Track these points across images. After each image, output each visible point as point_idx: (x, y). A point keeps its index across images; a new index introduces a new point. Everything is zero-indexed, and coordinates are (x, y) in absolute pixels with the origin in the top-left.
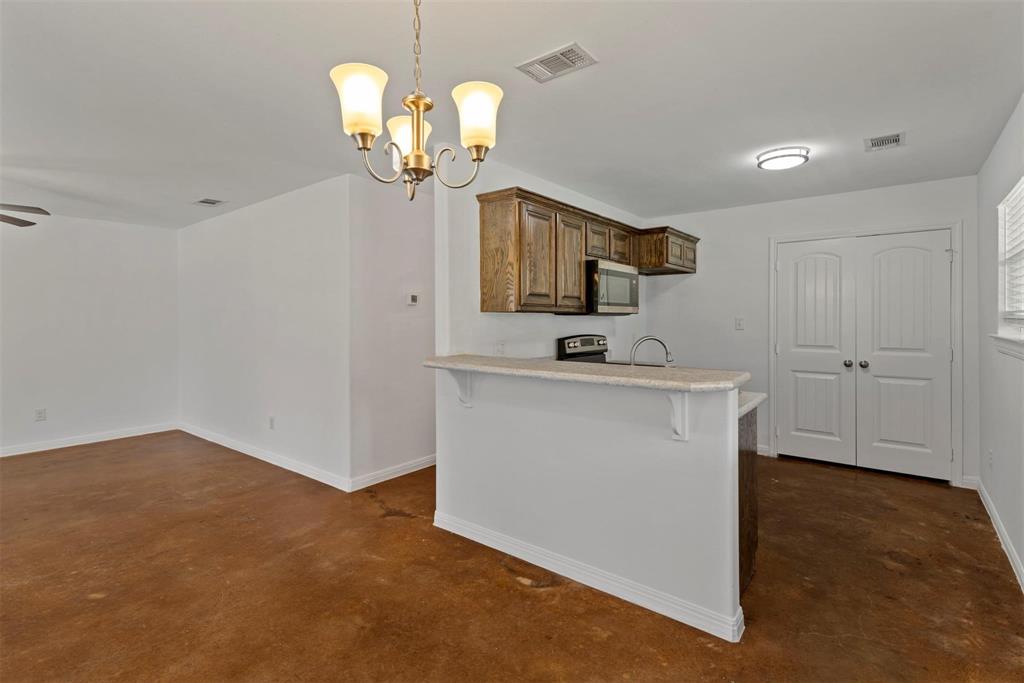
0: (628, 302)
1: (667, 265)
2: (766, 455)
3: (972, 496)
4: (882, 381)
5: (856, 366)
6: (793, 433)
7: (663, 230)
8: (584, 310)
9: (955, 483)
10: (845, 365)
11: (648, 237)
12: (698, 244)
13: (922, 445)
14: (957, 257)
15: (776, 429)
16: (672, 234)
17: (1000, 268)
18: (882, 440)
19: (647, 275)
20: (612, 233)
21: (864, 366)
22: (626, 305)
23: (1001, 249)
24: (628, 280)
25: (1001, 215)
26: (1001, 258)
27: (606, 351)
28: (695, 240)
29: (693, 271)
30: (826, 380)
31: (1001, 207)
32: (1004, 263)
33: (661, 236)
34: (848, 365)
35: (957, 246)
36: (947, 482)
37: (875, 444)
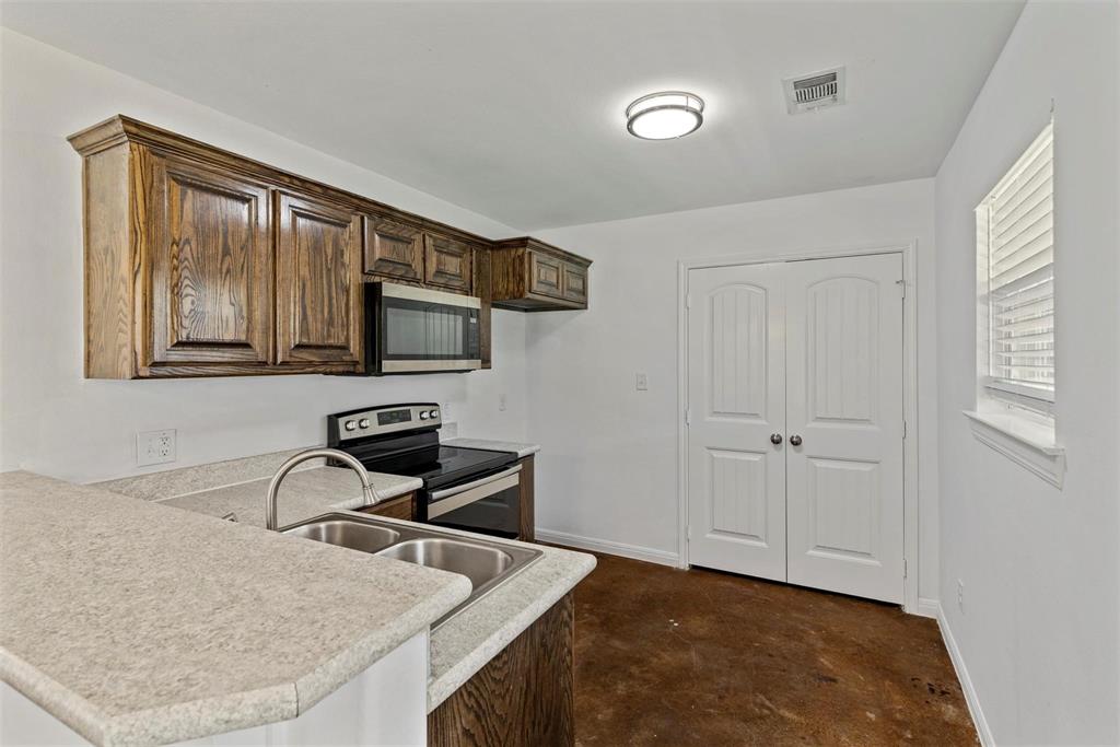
0: (460, 352)
1: (529, 295)
2: (674, 565)
3: (930, 627)
4: (819, 464)
5: (786, 443)
6: (708, 535)
7: (523, 242)
8: (361, 368)
9: (909, 609)
10: (773, 441)
11: (503, 253)
12: (589, 269)
13: (868, 555)
14: (911, 291)
15: (687, 529)
16: (539, 249)
17: (980, 307)
18: (818, 547)
19: (526, 310)
20: (429, 241)
21: (796, 443)
22: (455, 357)
23: (981, 277)
24: (460, 319)
25: (980, 222)
26: (981, 291)
27: (439, 426)
28: (586, 263)
29: (583, 305)
30: (749, 461)
31: (980, 211)
32: (987, 299)
33: (521, 251)
34: (776, 441)
35: (910, 277)
36: (898, 606)
37: (811, 552)
